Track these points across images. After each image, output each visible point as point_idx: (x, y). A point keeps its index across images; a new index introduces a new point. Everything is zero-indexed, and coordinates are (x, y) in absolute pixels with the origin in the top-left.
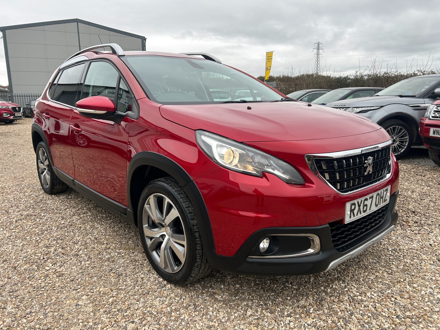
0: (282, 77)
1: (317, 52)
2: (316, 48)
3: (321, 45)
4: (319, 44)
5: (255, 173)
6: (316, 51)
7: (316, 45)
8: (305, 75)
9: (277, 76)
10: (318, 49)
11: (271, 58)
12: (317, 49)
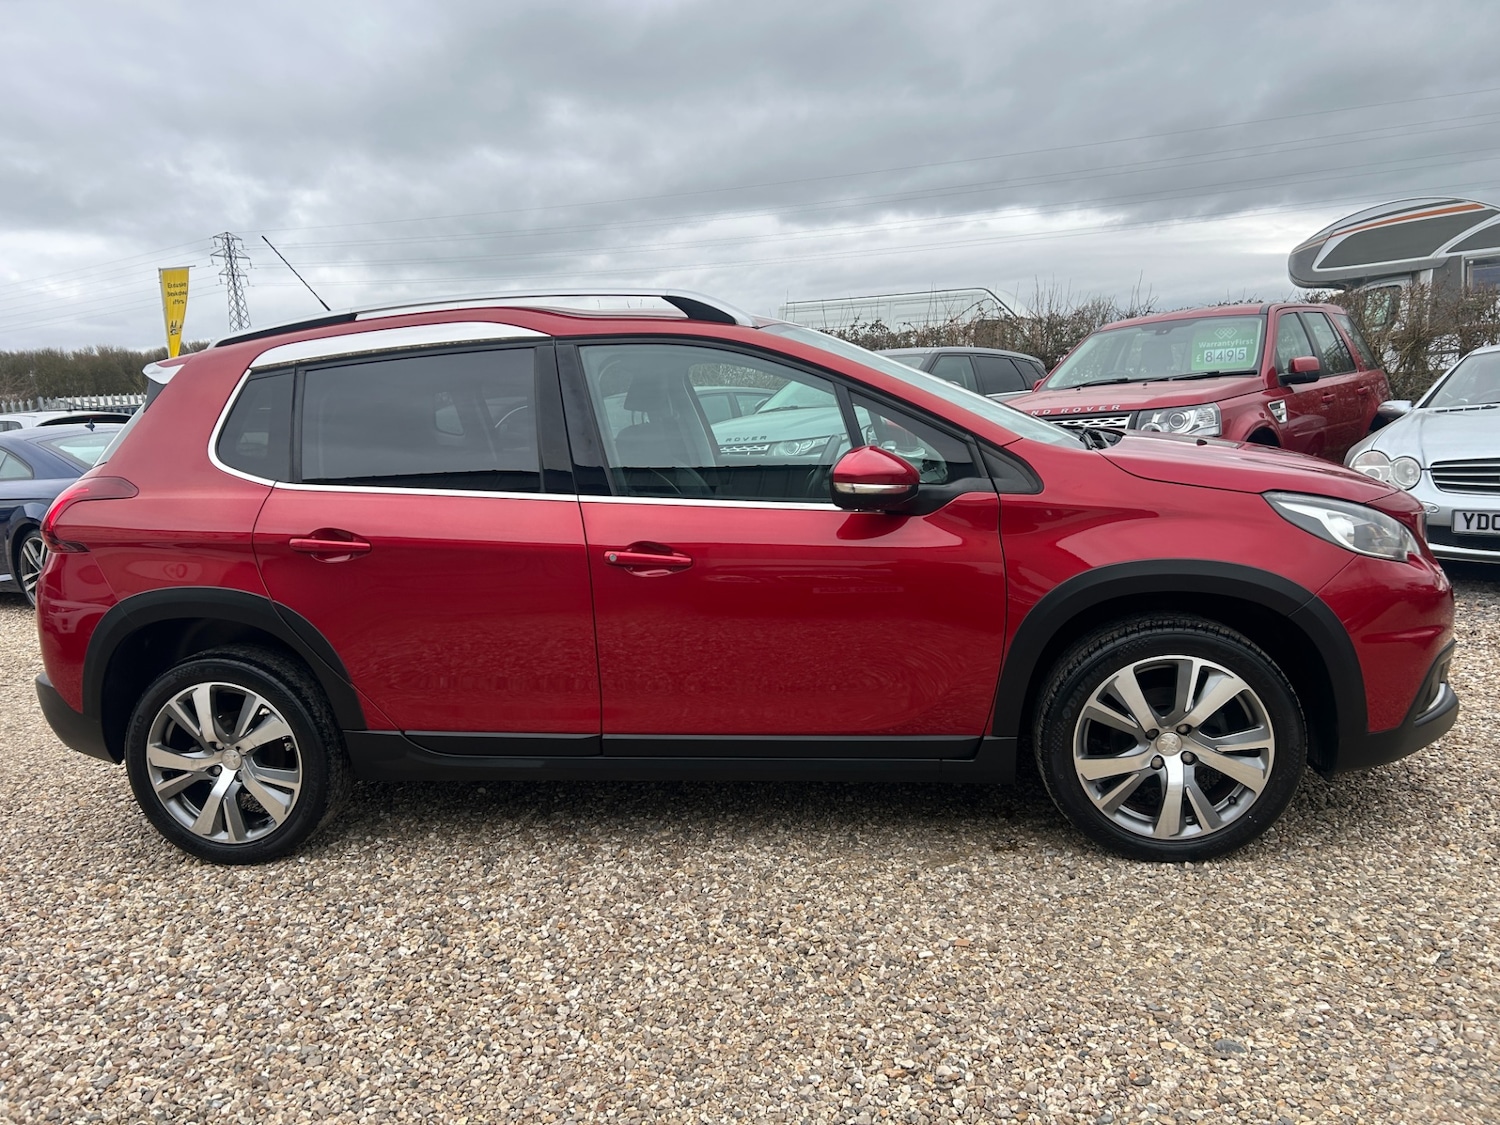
0: (96, 353)
1: (229, 266)
2: (222, 253)
4: (229, 240)
8: (188, 346)
9: (77, 351)
10: (230, 257)
11: (183, 289)
12: (225, 256)
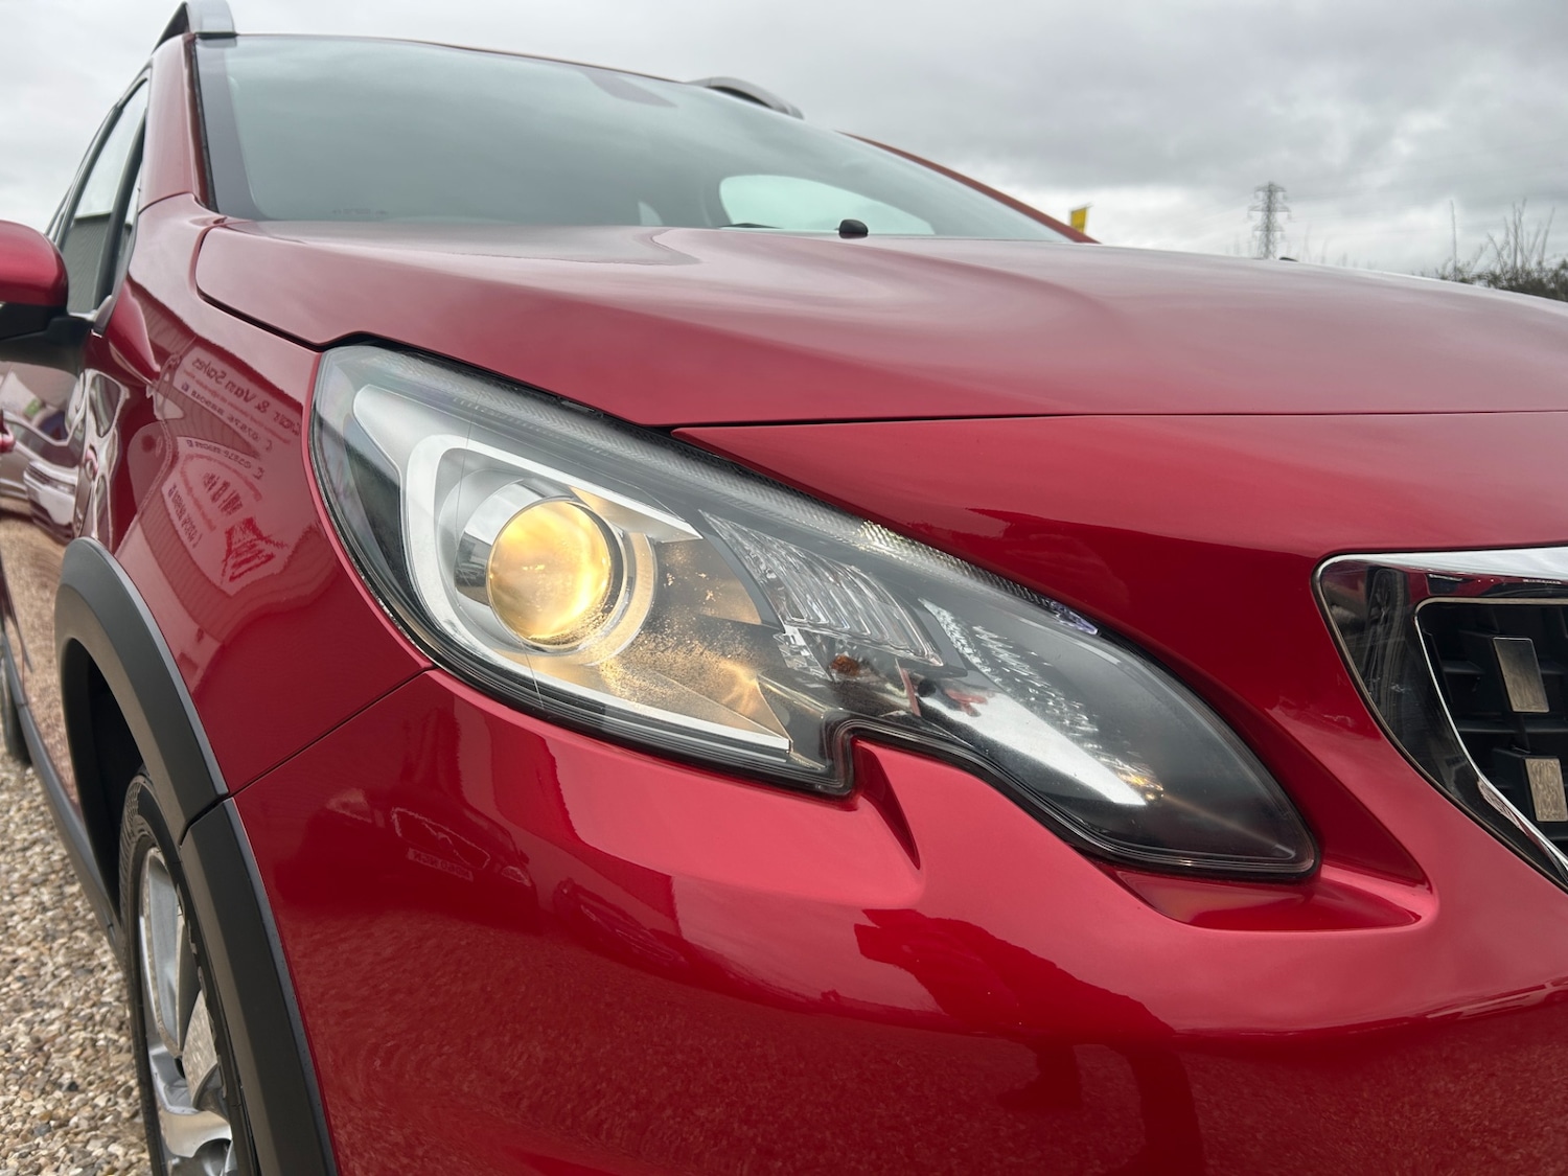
3: (1280, 195)
5: (782, 743)
6: (1259, 217)
7: (1261, 195)
